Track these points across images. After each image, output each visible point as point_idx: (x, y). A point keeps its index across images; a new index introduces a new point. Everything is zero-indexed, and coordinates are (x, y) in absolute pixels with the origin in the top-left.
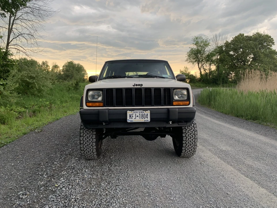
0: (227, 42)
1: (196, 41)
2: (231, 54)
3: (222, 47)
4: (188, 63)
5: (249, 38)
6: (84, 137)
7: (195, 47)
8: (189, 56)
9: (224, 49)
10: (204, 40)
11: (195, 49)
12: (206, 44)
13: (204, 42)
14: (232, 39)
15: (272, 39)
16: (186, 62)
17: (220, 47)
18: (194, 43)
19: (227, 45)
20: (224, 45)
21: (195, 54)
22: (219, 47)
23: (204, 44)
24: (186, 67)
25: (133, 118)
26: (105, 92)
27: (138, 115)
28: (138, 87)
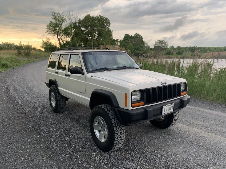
0: (80, 19)
1: (54, 16)
2: (83, 30)
3: (75, 23)
4: (48, 34)
5: (94, 19)
6: (118, 134)
7: (54, 21)
8: (49, 28)
9: (77, 25)
10: (61, 15)
11: (53, 22)
12: (64, 20)
13: (61, 17)
14: (83, 18)
15: (109, 21)
16: (47, 33)
17: (74, 23)
18: (53, 17)
19: (80, 22)
20: (77, 22)
21: (54, 27)
22: (73, 23)
23: (61, 19)
24: (48, 38)
25: (165, 111)
26: (145, 92)
27: (168, 108)
28: (164, 85)
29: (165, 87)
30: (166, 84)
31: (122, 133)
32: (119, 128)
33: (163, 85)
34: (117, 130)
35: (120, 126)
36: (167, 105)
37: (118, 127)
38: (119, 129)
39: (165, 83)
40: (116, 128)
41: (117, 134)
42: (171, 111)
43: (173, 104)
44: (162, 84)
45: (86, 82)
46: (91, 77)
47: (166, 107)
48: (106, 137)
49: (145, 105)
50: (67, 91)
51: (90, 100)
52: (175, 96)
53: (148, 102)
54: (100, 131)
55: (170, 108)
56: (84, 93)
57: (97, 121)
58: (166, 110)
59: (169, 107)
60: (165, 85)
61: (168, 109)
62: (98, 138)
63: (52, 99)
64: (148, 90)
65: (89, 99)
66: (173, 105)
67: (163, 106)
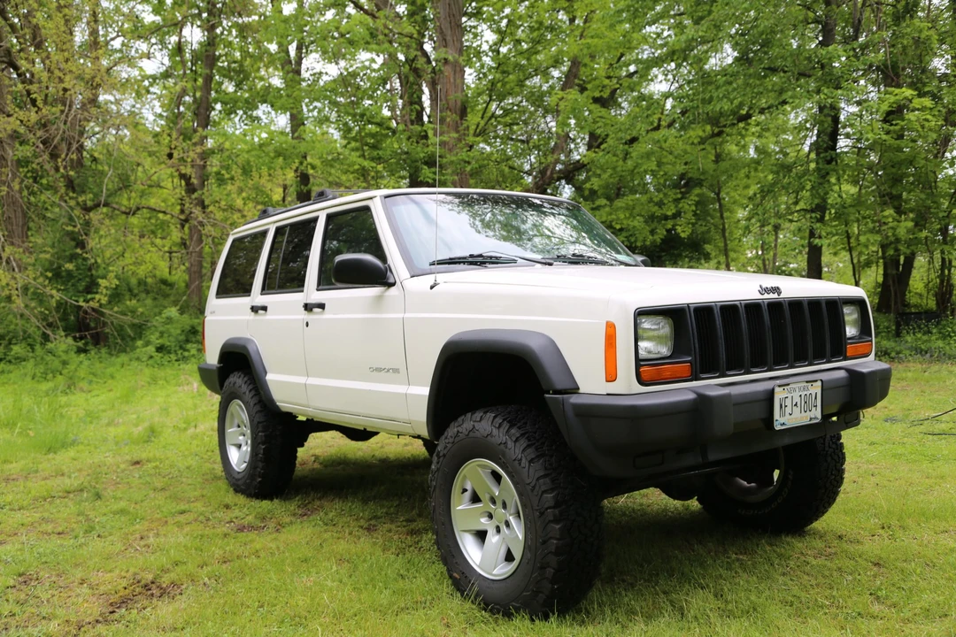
25: (787, 414)
26: (691, 321)
27: (797, 399)
28: (772, 296)
29: (775, 307)
30: (781, 296)
33: (766, 296)
36: (791, 386)
39: (777, 290)
42: (811, 419)
43: (819, 383)
45: (408, 315)
46: (432, 288)
48: (517, 554)
49: (697, 379)
50: (312, 381)
51: (428, 394)
52: (819, 356)
53: (706, 365)
54: (481, 536)
55: (807, 404)
56: (396, 371)
57: (469, 487)
58: (788, 410)
59: (803, 394)
60: (776, 296)
61: (796, 405)
62: (479, 566)
64: (704, 312)
65: (425, 391)
66: (816, 389)
67: (777, 390)
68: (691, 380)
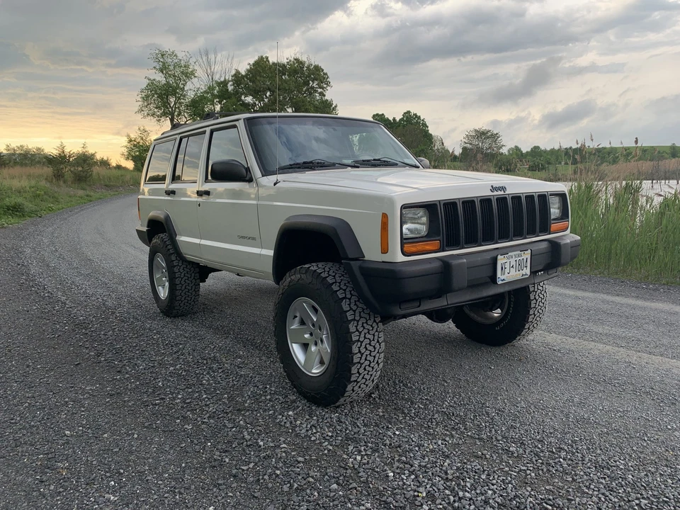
0: (238, 72)
1: (161, 63)
2: (249, 103)
3: (225, 83)
4: (144, 117)
5: (281, 69)
6: (362, 342)
7: (160, 78)
8: (146, 98)
9: (230, 88)
10: (180, 60)
11: (159, 82)
12: (189, 75)
13: (181, 66)
14: (249, 67)
15: (326, 74)
16: (140, 116)
17: (222, 82)
18: (158, 67)
19: (238, 78)
20: (230, 79)
21: (160, 96)
22: (219, 84)
23: (182, 73)
24: (142, 128)
25: (506, 273)
26: (441, 211)
27: (513, 263)
28: (500, 193)
29: (502, 200)
30: (507, 193)
31: (374, 340)
32: (365, 325)
33: (495, 193)
34: (360, 333)
35: (367, 321)
36: (509, 254)
37: (363, 323)
38: (364, 328)
39: (503, 189)
40: (356, 327)
41: (359, 343)
42: (523, 275)
43: (529, 251)
44: (494, 189)
45: (260, 202)
46: (275, 184)
47: (508, 261)
48: (327, 360)
49: (443, 251)
50: (204, 242)
51: (272, 255)
52: (532, 232)
53: (452, 242)
54: (305, 346)
55: (520, 266)
56: (254, 239)
57: (298, 315)
58: (507, 270)
59: (518, 259)
60: (502, 193)
61: (512, 267)
62: (303, 367)
63: (157, 276)
64: (450, 205)
65: (271, 253)
66: (527, 255)
67: (499, 257)
68: (439, 252)
